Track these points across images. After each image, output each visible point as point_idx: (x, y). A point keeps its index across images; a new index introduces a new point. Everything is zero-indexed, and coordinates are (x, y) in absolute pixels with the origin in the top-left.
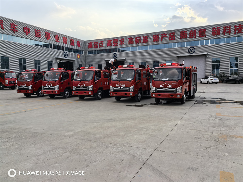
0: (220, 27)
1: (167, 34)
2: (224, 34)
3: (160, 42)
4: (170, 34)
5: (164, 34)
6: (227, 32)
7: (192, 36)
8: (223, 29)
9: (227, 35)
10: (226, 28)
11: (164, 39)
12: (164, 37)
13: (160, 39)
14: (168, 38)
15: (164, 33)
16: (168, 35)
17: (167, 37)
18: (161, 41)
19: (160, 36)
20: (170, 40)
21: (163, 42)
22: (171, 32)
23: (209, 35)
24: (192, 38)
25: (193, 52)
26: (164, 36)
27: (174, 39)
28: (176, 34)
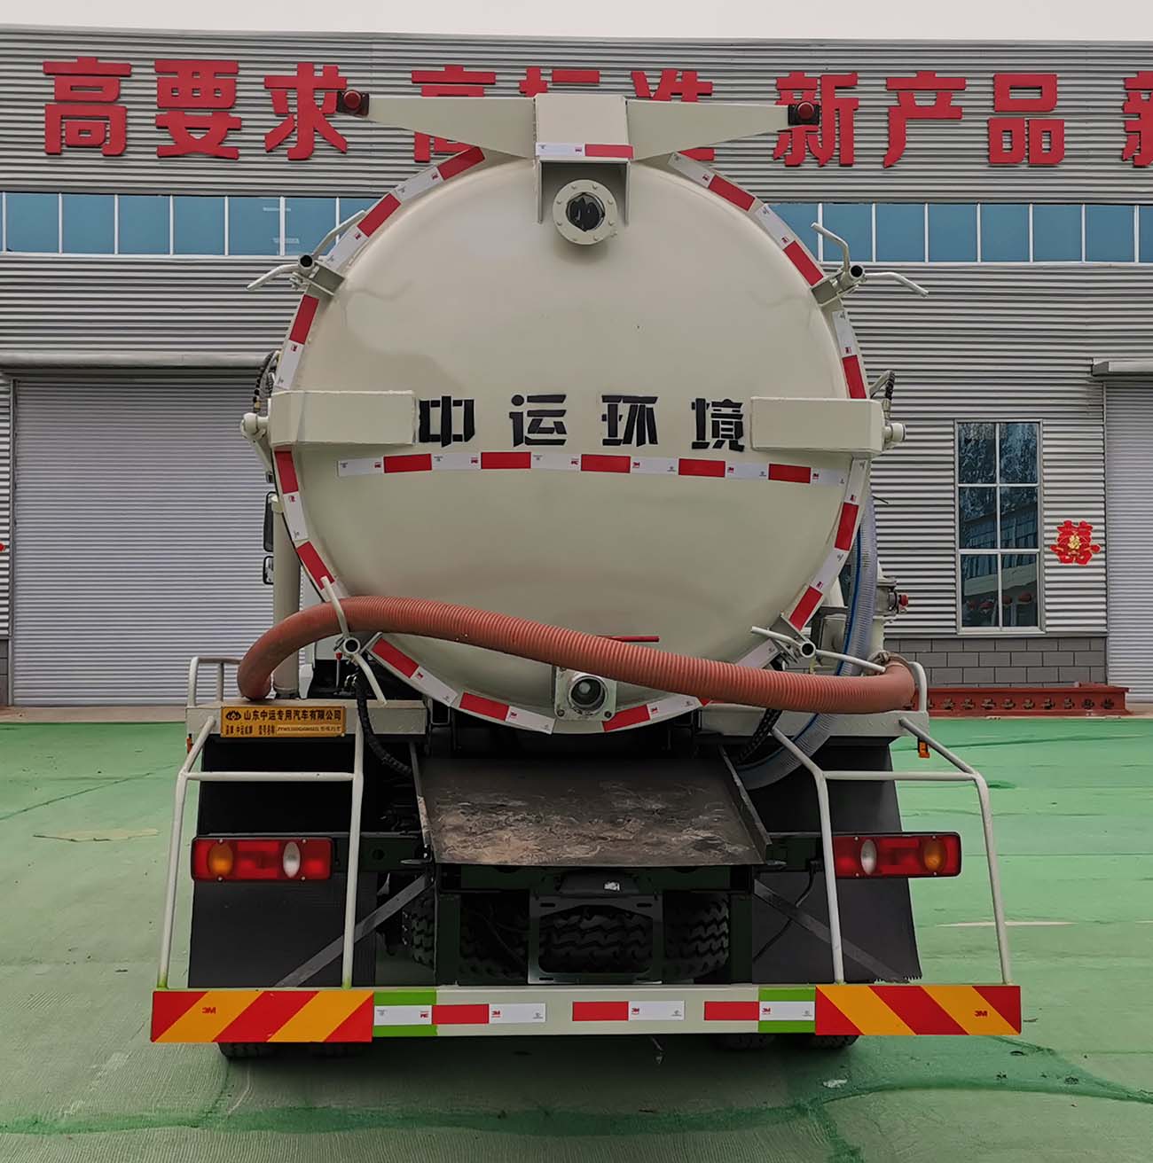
1: (960, 86)
3: (866, 176)
4: (1004, 83)
5: (925, 80)
11: (918, 135)
12: (924, 114)
13: (870, 135)
14: (972, 134)
16: (977, 98)
17: (956, 115)
18: (890, 161)
19: (873, 97)
20: (996, 158)
21: (908, 178)
22: (1008, 65)
26: (925, 100)
27: (1055, 157)
28: (1069, 92)
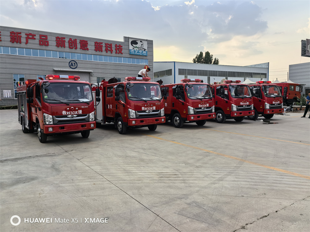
0: (102, 43)
1: (35, 35)
2: (107, 52)
3: (23, 45)
4: (41, 36)
5: (30, 34)
6: (109, 50)
7: (72, 45)
8: (105, 46)
9: (109, 53)
10: (108, 45)
11: (30, 41)
12: (31, 38)
13: (23, 40)
14: (37, 41)
15: (30, 32)
16: (37, 37)
17: (35, 39)
18: (26, 43)
19: (23, 35)
20: (40, 44)
21: (29, 46)
22: (41, 34)
23: (92, 50)
24: (72, 48)
25: (74, 67)
27: (48, 45)
28: (49, 38)
